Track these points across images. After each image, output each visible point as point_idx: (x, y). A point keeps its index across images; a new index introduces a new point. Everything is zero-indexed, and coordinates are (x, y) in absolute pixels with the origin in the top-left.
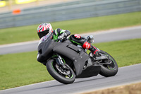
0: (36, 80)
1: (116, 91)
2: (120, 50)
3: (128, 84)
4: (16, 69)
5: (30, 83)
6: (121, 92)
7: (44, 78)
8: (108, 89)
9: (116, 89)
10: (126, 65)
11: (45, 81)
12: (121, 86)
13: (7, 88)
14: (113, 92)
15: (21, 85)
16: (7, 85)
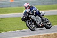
0: (18, 29)
1: (50, 35)
2: (52, 19)
3: (55, 33)
4: (10, 24)
5: (15, 30)
6: (52, 36)
7: (21, 28)
8: (47, 34)
9: (50, 34)
10: (55, 25)
11: (22, 29)
12: (53, 33)
13: (6, 31)
14: (49, 35)
15: (12, 30)
16: (6, 30)
